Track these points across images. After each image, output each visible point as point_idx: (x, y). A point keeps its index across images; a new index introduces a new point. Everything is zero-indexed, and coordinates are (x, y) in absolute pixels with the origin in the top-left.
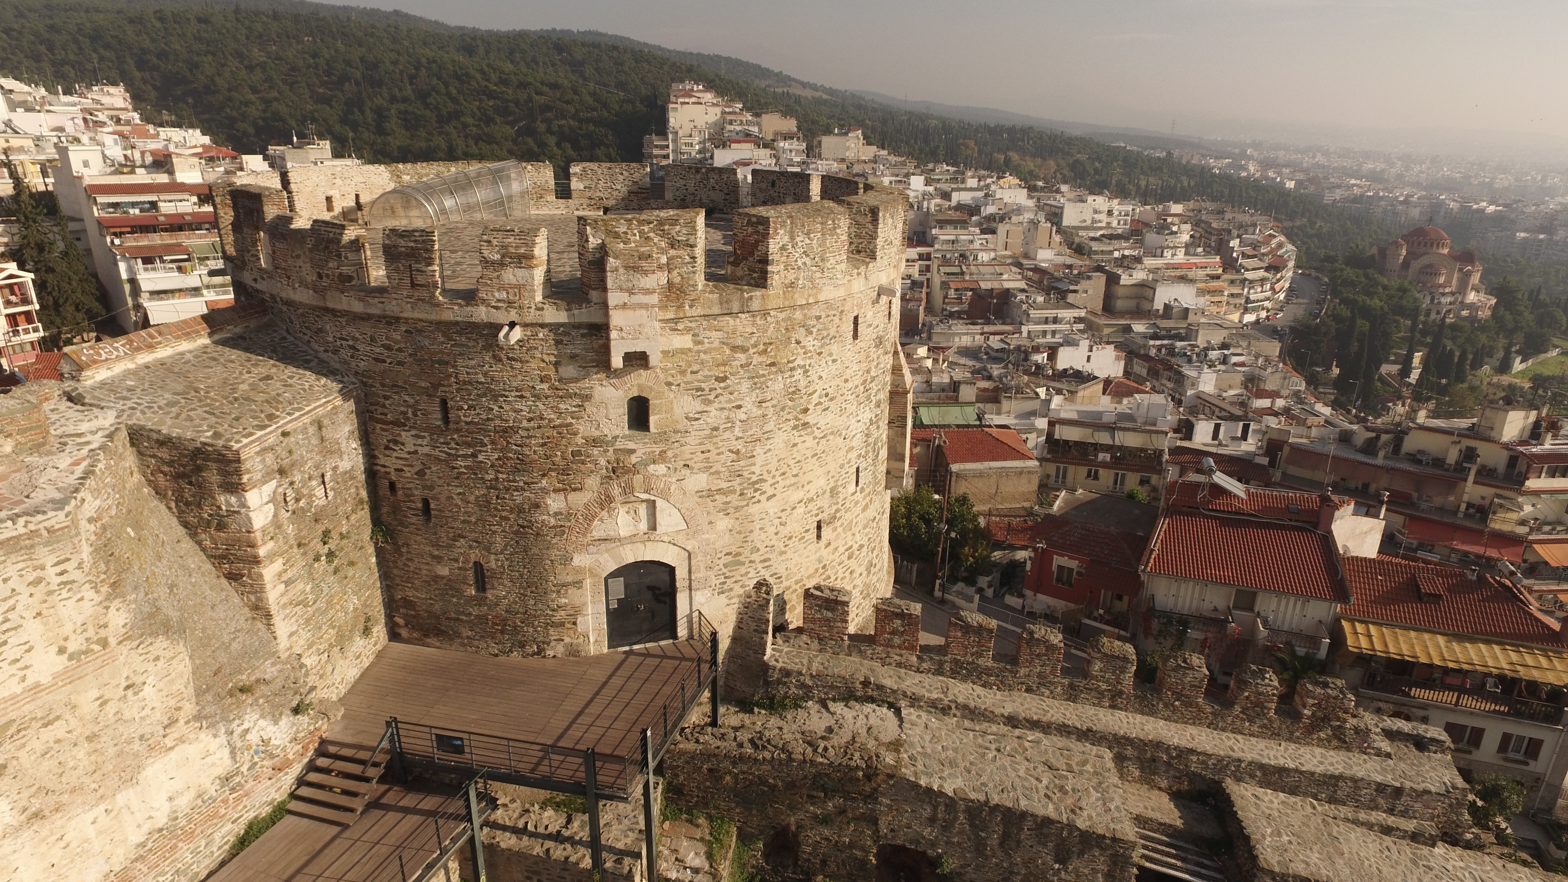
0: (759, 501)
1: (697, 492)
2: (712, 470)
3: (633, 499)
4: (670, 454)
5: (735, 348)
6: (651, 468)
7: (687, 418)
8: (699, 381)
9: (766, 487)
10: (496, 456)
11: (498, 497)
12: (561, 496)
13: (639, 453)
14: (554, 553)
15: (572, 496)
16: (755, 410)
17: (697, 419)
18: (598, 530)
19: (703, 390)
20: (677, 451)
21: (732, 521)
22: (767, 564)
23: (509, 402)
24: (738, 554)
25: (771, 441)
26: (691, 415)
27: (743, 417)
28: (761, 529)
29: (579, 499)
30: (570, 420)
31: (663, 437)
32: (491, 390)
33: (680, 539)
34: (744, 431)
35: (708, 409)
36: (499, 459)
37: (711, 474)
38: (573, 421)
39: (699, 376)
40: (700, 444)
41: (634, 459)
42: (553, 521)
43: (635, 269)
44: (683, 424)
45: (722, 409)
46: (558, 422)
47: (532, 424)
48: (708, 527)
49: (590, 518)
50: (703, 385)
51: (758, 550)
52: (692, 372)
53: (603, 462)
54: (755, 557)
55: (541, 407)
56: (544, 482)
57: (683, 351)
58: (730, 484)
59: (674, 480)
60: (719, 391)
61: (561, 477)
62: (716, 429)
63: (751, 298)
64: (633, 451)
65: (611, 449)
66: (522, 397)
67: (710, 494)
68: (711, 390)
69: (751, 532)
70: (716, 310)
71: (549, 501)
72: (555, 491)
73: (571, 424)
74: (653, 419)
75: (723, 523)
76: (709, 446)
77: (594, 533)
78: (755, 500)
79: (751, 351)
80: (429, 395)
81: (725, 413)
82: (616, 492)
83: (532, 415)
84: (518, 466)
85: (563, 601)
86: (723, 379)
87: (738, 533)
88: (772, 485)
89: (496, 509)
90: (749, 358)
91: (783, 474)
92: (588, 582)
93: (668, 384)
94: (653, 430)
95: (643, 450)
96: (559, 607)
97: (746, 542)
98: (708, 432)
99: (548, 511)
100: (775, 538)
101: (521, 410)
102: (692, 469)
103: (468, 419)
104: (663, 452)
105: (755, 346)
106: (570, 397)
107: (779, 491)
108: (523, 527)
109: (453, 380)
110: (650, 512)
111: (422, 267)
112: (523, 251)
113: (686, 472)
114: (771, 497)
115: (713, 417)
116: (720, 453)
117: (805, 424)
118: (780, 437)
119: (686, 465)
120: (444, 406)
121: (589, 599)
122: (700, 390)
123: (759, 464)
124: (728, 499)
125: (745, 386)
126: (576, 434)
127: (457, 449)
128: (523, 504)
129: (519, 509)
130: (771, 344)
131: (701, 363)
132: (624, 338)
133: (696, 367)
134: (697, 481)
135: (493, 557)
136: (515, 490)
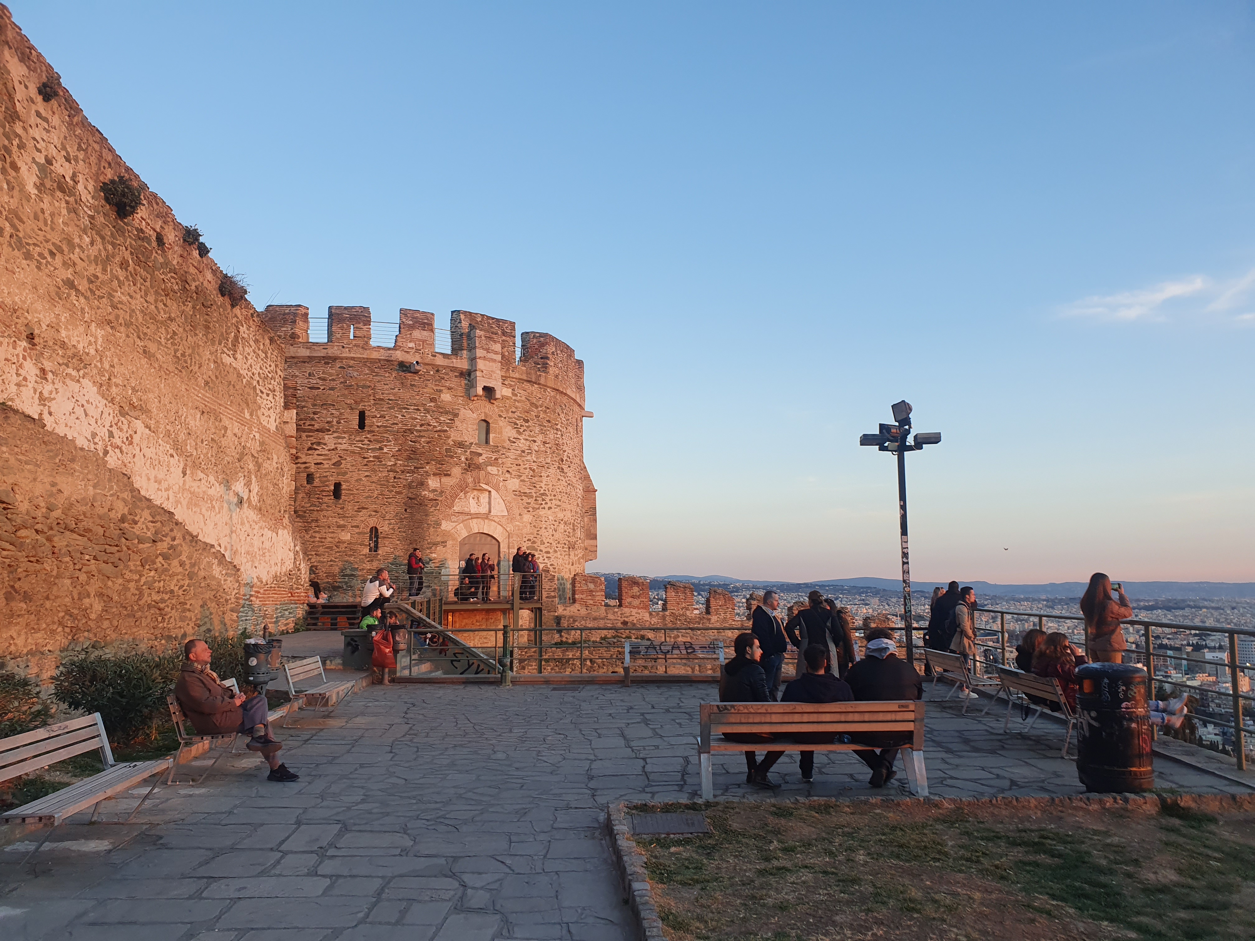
0: (544, 508)
1: (514, 491)
2: (522, 478)
3: (478, 488)
4: (500, 461)
5: (532, 404)
6: (489, 468)
7: (509, 440)
8: (515, 418)
9: (547, 499)
10: (397, 449)
11: (395, 478)
12: (437, 479)
13: (484, 456)
14: (432, 519)
15: (444, 479)
16: (542, 446)
17: (515, 442)
18: (457, 507)
20: (504, 460)
21: (532, 517)
22: (548, 555)
23: (409, 413)
24: (534, 542)
25: (550, 470)
26: (511, 439)
27: (536, 448)
28: (546, 528)
29: (449, 482)
30: (445, 428)
31: (496, 449)
32: (398, 405)
33: (504, 521)
34: (537, 458)
35: (519, 437)
36: (399, 450)
37: (521, 481)
38: (448, 429)
39: (515, 415)
40: (516, 459)
41: (481, 460)
42: (431, 496)
43: (490, 338)
44: (507, 444)
45: (527, 440)
46: (439, 428)
47: (423, 428)
48: (519, 517)
49: (455, 496)
50: (518, 422)
51: (544, 544)
52: (512, 412)
53: (463, 459)
54: (542, 547)
55: (429, 417)
56: (427, 467)
57: (508, 398)
58: (530, 491)
59: (501, 479)
60: (525, 428)
61: (438, 466)
62: (523, 452)
63: (540, 375)
64: (480, 455)
65: (469, 451)
66: (418, 410)
67: (521, 494)
68: (521, 426)
69: (541, 528)
70: (524, 377)
71: (430, 482)
72: (434, 475)
73: (446, 431)
74: (492, 436)
75: (527, 517)
76: (520, 462)
77: (455, 508)
78: (542, 506)
79: (540, 409)
80: (352, 409)
81: (528, 443)
82: (470, 480)
83: (423, 422)
84: (412, 456)
85: (434, 555)
86: (527, 421)
87: (534, 526)
88: (550, 500)
89: (393, 486)
90: (539, 412)
91: (555, 496)
92: (450, 543)
93: (500, 416)
94: (491, 443)
95: (486, 455)
96: (431, 560)
97: (538, 534)
98: (520, 452)
99: (429, 488)
100: (552, 538)
101: (417, 419)
102: (511, 474)
103: (379, 424)
104: (496, 459)
105: (541, 406)
106: (447, 413)
107: (553, 506)
108: (410, 499)
109: (372, 398)
110: (487, 500)
111: (361, 326)
112: (426, 321)
113: (508, 475)
114: (550, 508)
115: (522, 444)
116: (525, 469)
117: (563, 469)
118: (552, 470)
119: (508, 471)
120: (362, 415)
121: (449, 556)
122: (516, 424)
123: (544, 483)
124: (529, 501)
125: (537, 429)
126: (449, 437)
127: (369, 445)
128: (412, 482)
129: (410, 486)
130: (548, 408)
131: (516, 408)
132: (483, 377)
133: (514, 410)
134: (514, 484)
135: (387, 522)
136: (408, 472)
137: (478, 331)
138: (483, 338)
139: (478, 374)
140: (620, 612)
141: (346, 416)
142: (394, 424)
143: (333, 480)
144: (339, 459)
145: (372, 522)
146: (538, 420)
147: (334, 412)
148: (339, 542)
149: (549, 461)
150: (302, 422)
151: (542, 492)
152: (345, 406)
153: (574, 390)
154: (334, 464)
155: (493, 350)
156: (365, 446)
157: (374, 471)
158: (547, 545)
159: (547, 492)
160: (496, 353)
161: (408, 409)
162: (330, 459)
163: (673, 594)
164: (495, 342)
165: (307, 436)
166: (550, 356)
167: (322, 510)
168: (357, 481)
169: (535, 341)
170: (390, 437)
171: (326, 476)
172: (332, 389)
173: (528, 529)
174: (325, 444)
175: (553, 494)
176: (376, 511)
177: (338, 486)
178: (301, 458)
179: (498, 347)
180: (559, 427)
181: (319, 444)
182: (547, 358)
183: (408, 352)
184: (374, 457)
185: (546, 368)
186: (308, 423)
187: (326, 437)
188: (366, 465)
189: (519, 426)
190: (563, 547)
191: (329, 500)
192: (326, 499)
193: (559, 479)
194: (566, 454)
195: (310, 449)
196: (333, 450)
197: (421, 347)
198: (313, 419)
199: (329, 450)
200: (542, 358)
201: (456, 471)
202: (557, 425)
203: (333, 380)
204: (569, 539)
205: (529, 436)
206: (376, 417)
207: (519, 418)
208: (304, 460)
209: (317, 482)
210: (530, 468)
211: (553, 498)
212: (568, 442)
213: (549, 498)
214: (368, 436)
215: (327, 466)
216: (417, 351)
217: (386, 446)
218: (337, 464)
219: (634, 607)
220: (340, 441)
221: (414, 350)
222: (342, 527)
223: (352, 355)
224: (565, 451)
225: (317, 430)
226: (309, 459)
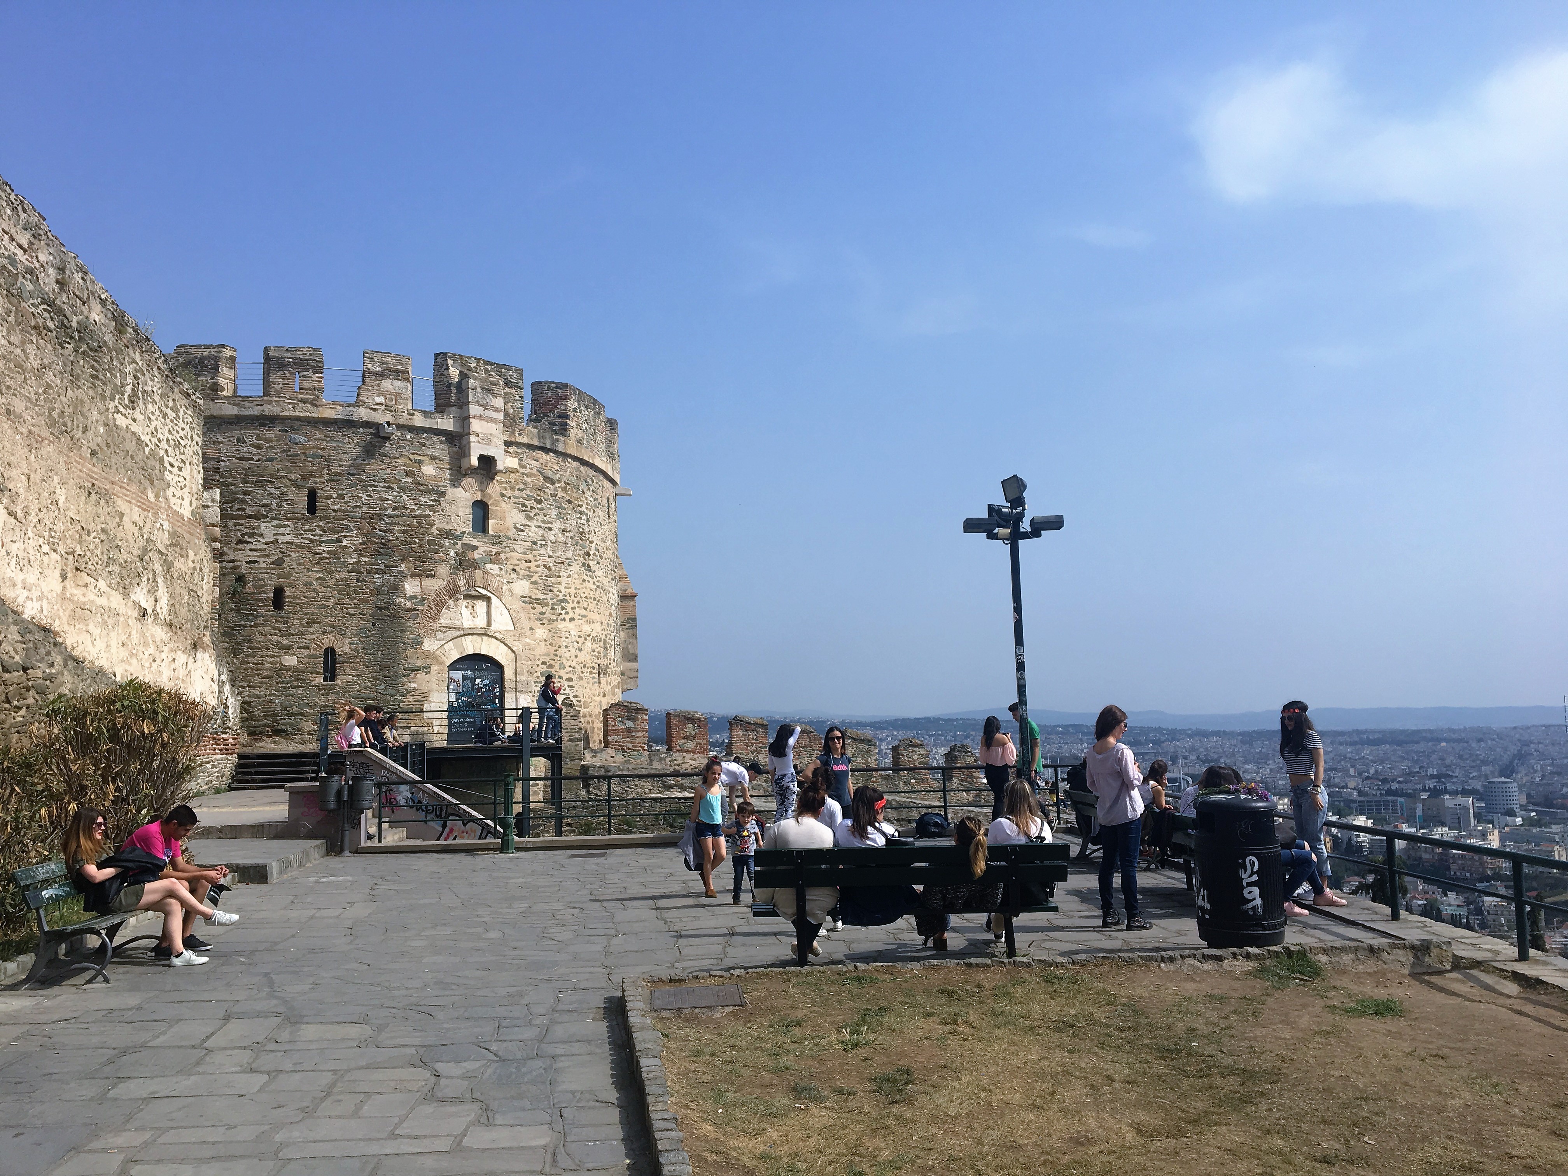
0: (564, 620)
1: (522, 597)
2: (533, 579)
3: (473, 593)
4: (503, 556)
5: (546, 478)
6: (488, 566)
7: (515, 527)
8: (523, 498)
9: (569, 607)
10: (361, 541)
11: (358, 580)
12: (416, 582)
13: (481, 550)
14: (409, 637)
15: (427, 582)
16: (560, 535)
17: (522, 531)
18: (445, 619)
19: (526, 507)
20: (508, 555)
21: (547, 632)
22: (571, 684)
23: (377, 492)
25: (570, 568)
26: (518, 526)
27: (553, 539)
28: (566, 647)
29: (433, 585)
30: (428, 512)
31: (497, 540)
32: (362, 480)
33: (509, 640)
34: (554, 552)
35: (529, 524)
36: (364, 543)
37: (532, 583)
38: (431, 513)
39: (523, 494)
40: (525, 553)
41: (476, 555)
42: (409, 605)
43: (488, 390)
44: (512, 533)
45: (539, 527)
46: (418, 512)
47: (396, 512)
48: (529, 632)
49: (441, 605)
50: (527, 503)
52: (519, 490)
55: (405, 497)
56: (403, 566)
57: (512, 471)
58: (545, 596)
59: (505, 581)
60: (537, 511)
61: (418, 563)
62: (535, 543)
63: (557, 440)
64: (476, 548)
65: (460, 543)
66: (389, 488)
67: (531, 601)
68: (532, 508)
69: (560, 647)
70: (536, 442)
71: (407, 586)
72: (413, 576)
73: (428, 516)
74: (491, 522)
75: (541, 632)
76: (530, 557)
77: (442, 621)
78: (562, 617)
79: (557, 485)
80: (298, 487)
81: (541, 531)
82: (462, 583)
83: (396, 504)
84: (381, 550)
85: (413, 685)
86: (540, 502)
87: (551, 644)
88: (572, 608)
89: (356, 592)
90: (555, 490)
91: (578, 602)
92: (434, 669)
93: (503, 495)
94: (491, 532)
95: (482, 548)
96: (408, 692)
97: (556, 655)
98: (530, 544)
99: (405, 595)
100: (575, 660)
101: (388, 499)
102: (518, 574)
103: (336, 507)
104: (498, 553)
105: (559, 481)
106: (429, 492)
107: (576, 617)
108: (380, 609)
109: (326, 471)
110: (485, 609)
111: (310, 373)
112: (400, 367)
113: (514, 575)
114: (572, 619)
115: (534, 533)
116: (538, 566)
117: (589, 566)
118: (576, 568)
119: (513, 570)
120: (312, 496)
121: (435, 687)
122: (524, 505)
123: (564, 585)
124: (544, 610)
125: (554, 512)
126: (432, 525)
127: (321, 535)
128: (382, 586)
129: (378, 591)
130: (568, 484)
131: (525, 484)
132: (479, 442)
133: (522, 486)
134: (522, 587)
135: (347, 641)
136: (376, 573)
137: (472, 381)
138: (479, 390)
139: (473, 438)
140: (668, 759)
141: (291, 497)
142: (356, 507)
143: (272, 582)
144: (281, 555)
145: (328, 641)
146: (555, 500)
147: (273, 491)
148: (281, 670)
149: (570, 556)
150: (229, 505)
151: (561, 597)
152: (288, 483)
153: (605, 459)
154: (273, 563)
155: (492, 406)
156: (316, 538)
157: (330, 572)
158: (568, 669)
159: (568, 598)
160: (497, 410)
161: (376, 487)
162: (268, 556)
163: (740, 733)
164: (495, 395)
165: (235, 525)
166: (572, 415)
167: (256, 625)
168: (305, 585)
169: (550, 394)
170: (352, 525)
171: (263, 580)
172: (271, 460)
173: (542, 649)
174: (261, 535)
175: (576, 600)
176: (333, 627)
177: (279, 592)
178: (227, 554)
179: (499, 402)
180: (583, 509)
181: (252, 535)
182: (567, 417)
183: (375, 410)
184: (329, 552)
185: (565, 430)
186: (237, 507)
187: (263, 525)
188: (318, 563)
189: (528, 509)
190: (591, 673)
191: (266, 611)
192: (262, 611)
193: (584, 580)
194: (593, 545)
195: (240, 542)
196: (272, 542)
197: (394, 402)
198: (243, 501)
199: (266, 543)
200: (559, 417)
201: (443, 570)
202: (581, 506)
203: (272, 447)
204: (599, 662)
205: (544, 522)
206: (331, 497)
207: (529, 498)
208: (232, 557)
209: (250, 587)
210: (545, 566)
211: (577, 605)
212: (596, 530)
213: (571, 605)
214: (321, 524)
215: (264, 565)
216: (388, 408)
217: (345, 536)
218: (278, 563)
219: (687, 751)
220: (282, 530)
221: (383, 407)
222: (287, 648)
223: (297, 414)
224: (591, 542)
225: (250, 517)
226: (239, 556)
